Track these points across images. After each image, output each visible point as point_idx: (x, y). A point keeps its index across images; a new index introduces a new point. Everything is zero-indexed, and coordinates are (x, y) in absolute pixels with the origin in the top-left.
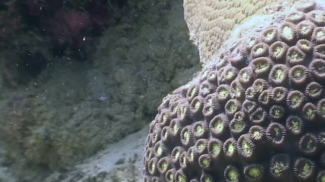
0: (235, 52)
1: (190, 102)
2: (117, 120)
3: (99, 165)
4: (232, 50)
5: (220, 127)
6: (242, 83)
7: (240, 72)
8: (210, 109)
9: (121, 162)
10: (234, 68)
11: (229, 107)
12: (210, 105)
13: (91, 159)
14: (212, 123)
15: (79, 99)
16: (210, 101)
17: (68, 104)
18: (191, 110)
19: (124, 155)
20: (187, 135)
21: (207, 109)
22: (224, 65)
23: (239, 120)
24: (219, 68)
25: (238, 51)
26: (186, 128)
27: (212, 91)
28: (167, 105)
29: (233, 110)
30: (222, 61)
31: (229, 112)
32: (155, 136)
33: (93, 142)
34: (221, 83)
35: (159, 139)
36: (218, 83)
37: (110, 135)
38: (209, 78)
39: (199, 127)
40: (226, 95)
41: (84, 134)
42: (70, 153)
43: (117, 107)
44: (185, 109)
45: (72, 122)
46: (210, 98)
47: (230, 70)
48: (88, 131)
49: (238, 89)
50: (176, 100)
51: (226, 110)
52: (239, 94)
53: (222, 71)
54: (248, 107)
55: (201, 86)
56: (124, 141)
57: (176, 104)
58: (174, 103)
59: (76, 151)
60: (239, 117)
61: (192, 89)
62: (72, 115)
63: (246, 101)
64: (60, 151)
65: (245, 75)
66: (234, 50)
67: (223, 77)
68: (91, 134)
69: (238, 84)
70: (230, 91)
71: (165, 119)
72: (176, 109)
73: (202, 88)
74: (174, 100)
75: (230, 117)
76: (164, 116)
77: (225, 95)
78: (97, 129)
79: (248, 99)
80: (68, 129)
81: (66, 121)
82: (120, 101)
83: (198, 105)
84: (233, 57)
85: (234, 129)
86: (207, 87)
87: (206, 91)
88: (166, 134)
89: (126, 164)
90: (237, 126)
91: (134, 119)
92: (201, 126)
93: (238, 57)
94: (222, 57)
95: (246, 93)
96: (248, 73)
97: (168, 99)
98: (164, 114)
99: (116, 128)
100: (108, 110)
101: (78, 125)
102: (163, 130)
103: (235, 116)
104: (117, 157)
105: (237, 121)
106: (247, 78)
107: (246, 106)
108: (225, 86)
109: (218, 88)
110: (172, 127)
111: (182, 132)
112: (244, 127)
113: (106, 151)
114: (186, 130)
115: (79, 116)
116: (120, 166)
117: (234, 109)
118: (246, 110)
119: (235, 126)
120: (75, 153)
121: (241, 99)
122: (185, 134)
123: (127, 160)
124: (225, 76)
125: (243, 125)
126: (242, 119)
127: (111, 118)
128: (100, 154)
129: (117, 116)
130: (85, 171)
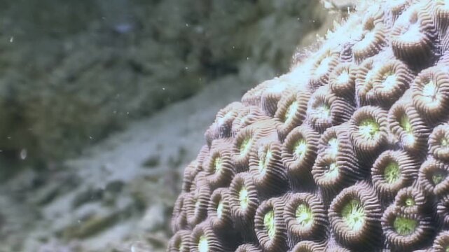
0: (405, 18)
1: (282, 137)
2: (149, 73)
3: (109, 166)
4: (397, 12)
5: (356, 219)
6: (422, 112)
7: (418, 79)
8: (333, 166)
9: (152, 163)
10: (400, 64)
11: (382, 171)
12: (333, 157)
13: (96, 149)
14: (336, 206)
15: (76, 27)
16: (334, 144)
17: (54, 36)
18: (284, 160)
19: (160, 147)
20: (271, 222)
21: (325, 165)
22: (373, 52)
23: (407, 210)
24: (359, 58)
25: (414, 19)
26: (268, 202)
27: (338, 119)
28: (227, 131)
29: (392, 182)
30: (371, 38)
31: (383, 185)
32: (194, 203)
33: (101, 117)
34: (365, 102)
35: (203, 215)
36: (357, 98)
37: (135, 104)
38: (334, 82)
39: (301, 206)
40: (378, 136)
41: (84, 98)
42: (57, 134)
43: (151, 47)
44: (270, 155)
45: (60, 74)
46: (334, 136)
47: (390, 70)
48: (93, 92)
49: (408, 126)
50: (248, 124)
51: (374, 178)
52: (410, 140)
53: (369, 67)
54: (435, 180)
55: (312, 101)
56: (163, 117)
57: (248, 135)
58: (243, 130)
59: (68, 131)
60: (409, 202)
61: (290, 103)
62: (60, 57)
63: (430, 162)
64: (38, 129)
65: (430, 88)
66: (404, 13)
67: (370, 87)
68: (97, 100)
69: (411, 113)
70: (387, 129)
71: (219, 167)
72: (247, 147)
73: (315, 106)
74: (243, 120)
75: (386, 198)
76: (218, 160)
77: (372, 134)
78: (109, 89)
79: (436, 157)
80: (52, 87)
81: (49, 70)
82: (156, 36)
83: (302, 150)
84: (398, 32)
85: (394, 229)
86: (328, 105)
87: (324, 115)
88: (221, 206)
89: (163, 168)
90: (400, 224)
91: (183, 73)
92: (307, 205)
93: (413, 37)
94: (370, 26)
95: (430, 141)
96: (438, 86)
97: (229, 116)
98: (217, 155)
99: (146, 88)
100: (133, 52)
101: (72, 79)
102: (213, 196)
103: (397, 198)
104: (146, 152)
105: (402, 212)
106: (434, 97)
107: (430, 174)
108: (375, 111)
109: (356, 114)
110: (236, 193)
111: (258, 211)
112: (420, 230)
113: (125, 135)
114: (269, 209)
115: (74, 61)
116: (150, 172)
117: (395, 177)
118: (429, 186)
119: (397, 222)
120: (66, 135)
121: (418, 154)
122: (267, 217)
123: (164, 159)
124: (375, 85)
125: (418, 225)
126: (415, 208)
127: (137, 69)
128: (114, 139)
129: (149, 66)
130: (82, 173)
